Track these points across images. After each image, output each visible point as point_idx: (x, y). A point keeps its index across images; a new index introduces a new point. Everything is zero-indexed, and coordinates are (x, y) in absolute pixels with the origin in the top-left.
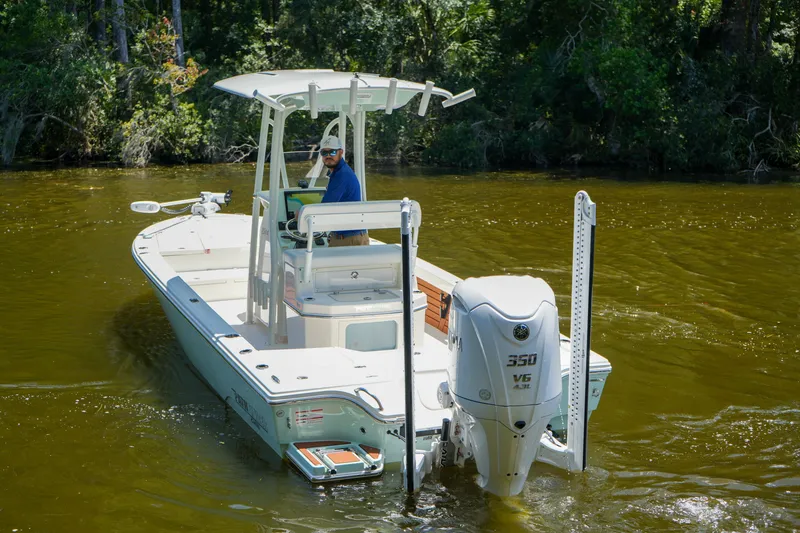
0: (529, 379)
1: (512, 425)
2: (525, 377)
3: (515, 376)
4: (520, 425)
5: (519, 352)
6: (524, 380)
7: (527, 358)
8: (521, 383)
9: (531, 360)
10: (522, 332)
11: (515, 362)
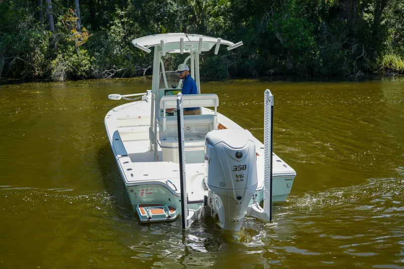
0: (243, 177)
1: (236, 199)
2: (241, 176)
3: (237, 175)
4: (239, 198)
5: (237, 164)
6: (240, 177)
7: (242, 167)
8: (239, 179)
9: (244, 168)
10: (239, 155)
11: (236, 169)
